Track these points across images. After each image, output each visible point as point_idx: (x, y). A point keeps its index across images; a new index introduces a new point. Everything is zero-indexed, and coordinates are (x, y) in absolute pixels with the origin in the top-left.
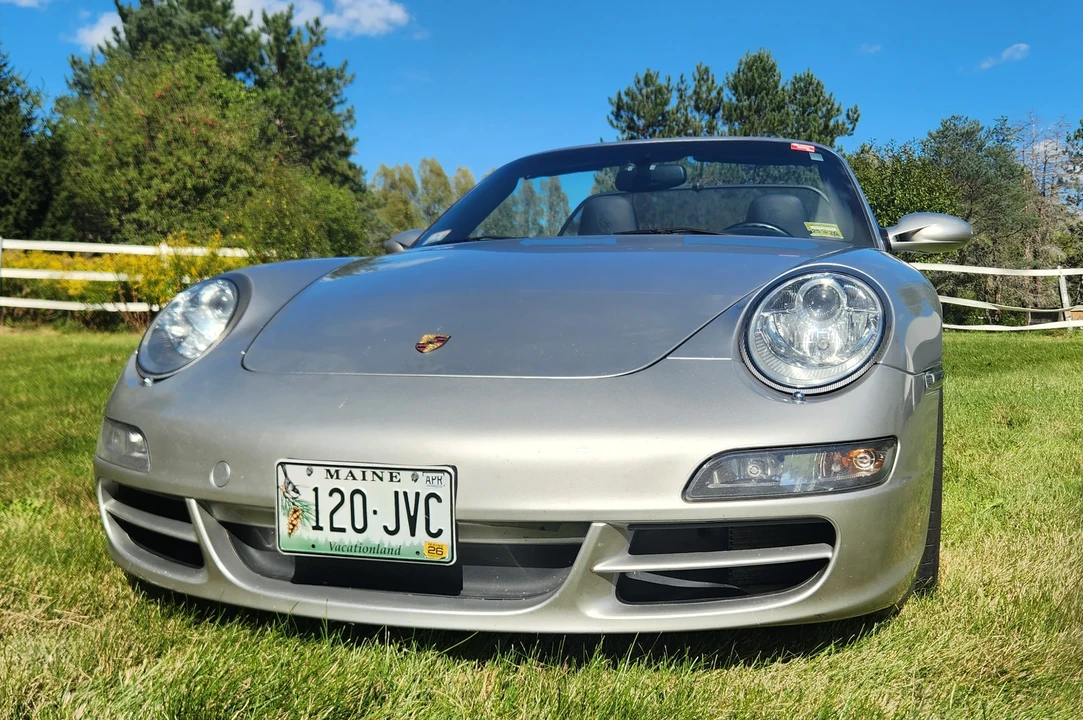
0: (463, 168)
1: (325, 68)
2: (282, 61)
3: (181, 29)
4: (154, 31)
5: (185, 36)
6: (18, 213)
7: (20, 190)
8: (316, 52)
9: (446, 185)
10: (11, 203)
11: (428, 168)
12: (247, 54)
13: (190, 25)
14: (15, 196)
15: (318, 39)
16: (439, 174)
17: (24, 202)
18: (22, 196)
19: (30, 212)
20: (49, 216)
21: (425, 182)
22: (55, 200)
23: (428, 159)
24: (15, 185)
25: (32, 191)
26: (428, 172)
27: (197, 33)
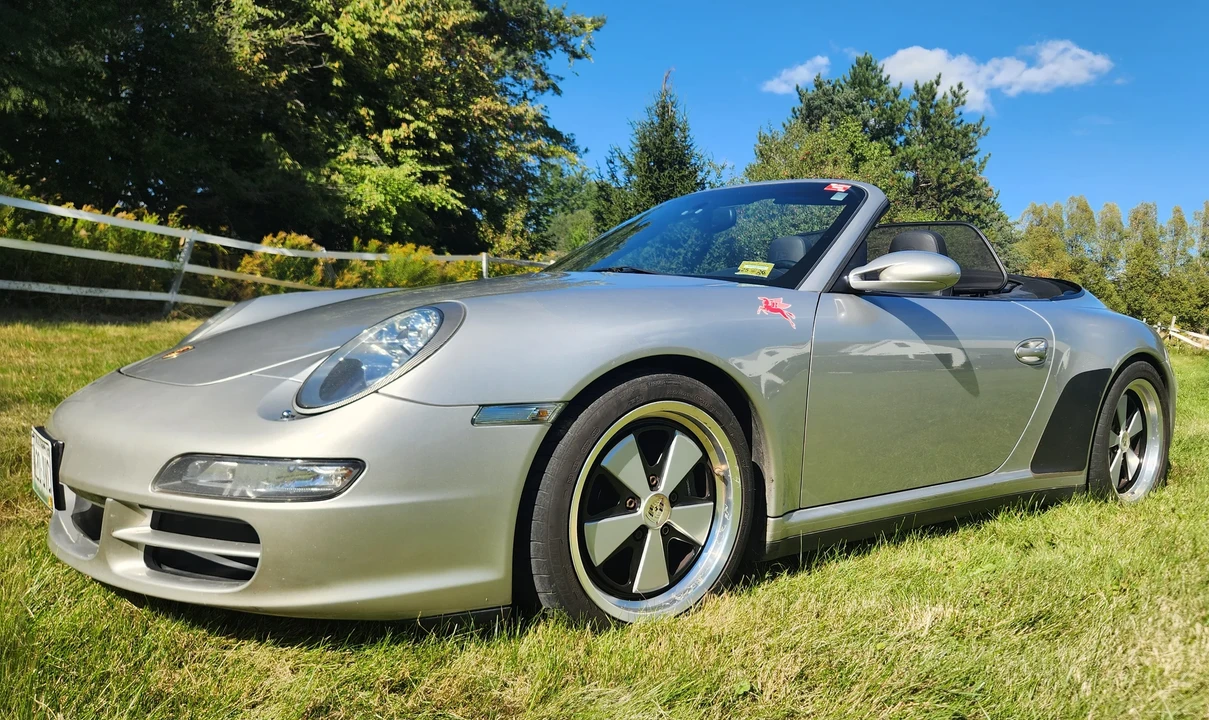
0: (1110, 204)
1: (963, 124)
2: (926, 121)
3: (839, 104)
4: (819, 107)
5: (842, 109)
6: (686, 254)
7: (689, 237)
8: (957, 111)
9: (1090, 219)
10: (682, 247)
11: (1075, 205)
12: (894, 120)
13: (846, 100)
14: (685, 241)
15: (958, 102)
16: (1085, 209)
17: (690, 246)
18: (690, 242)
19: (694, 252)
20: (708, 256)
21: (1071, 218)
22: (714, 244)
23: (1077, 197)
24: (685, 233)
25: (697, 238)
26: (1075, 209)
27: (850, 106)
